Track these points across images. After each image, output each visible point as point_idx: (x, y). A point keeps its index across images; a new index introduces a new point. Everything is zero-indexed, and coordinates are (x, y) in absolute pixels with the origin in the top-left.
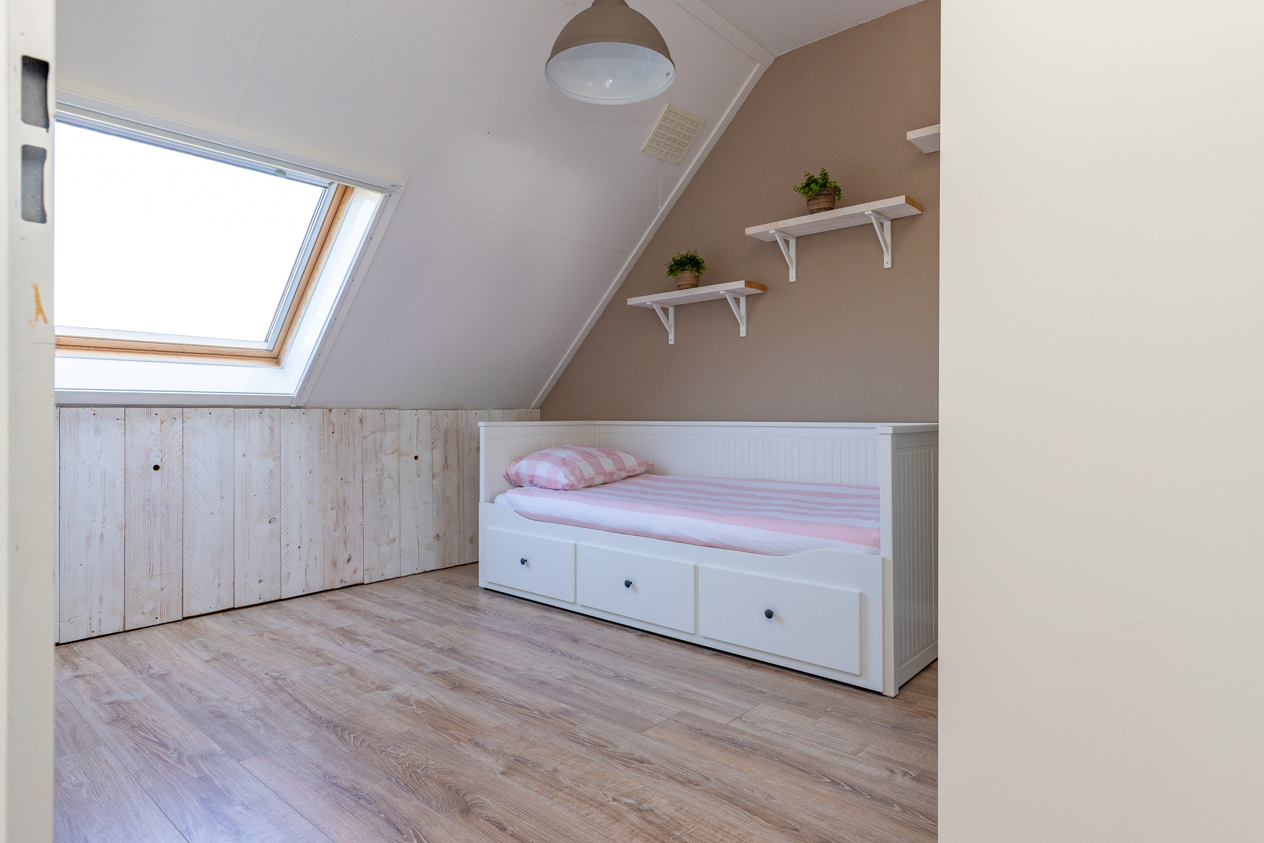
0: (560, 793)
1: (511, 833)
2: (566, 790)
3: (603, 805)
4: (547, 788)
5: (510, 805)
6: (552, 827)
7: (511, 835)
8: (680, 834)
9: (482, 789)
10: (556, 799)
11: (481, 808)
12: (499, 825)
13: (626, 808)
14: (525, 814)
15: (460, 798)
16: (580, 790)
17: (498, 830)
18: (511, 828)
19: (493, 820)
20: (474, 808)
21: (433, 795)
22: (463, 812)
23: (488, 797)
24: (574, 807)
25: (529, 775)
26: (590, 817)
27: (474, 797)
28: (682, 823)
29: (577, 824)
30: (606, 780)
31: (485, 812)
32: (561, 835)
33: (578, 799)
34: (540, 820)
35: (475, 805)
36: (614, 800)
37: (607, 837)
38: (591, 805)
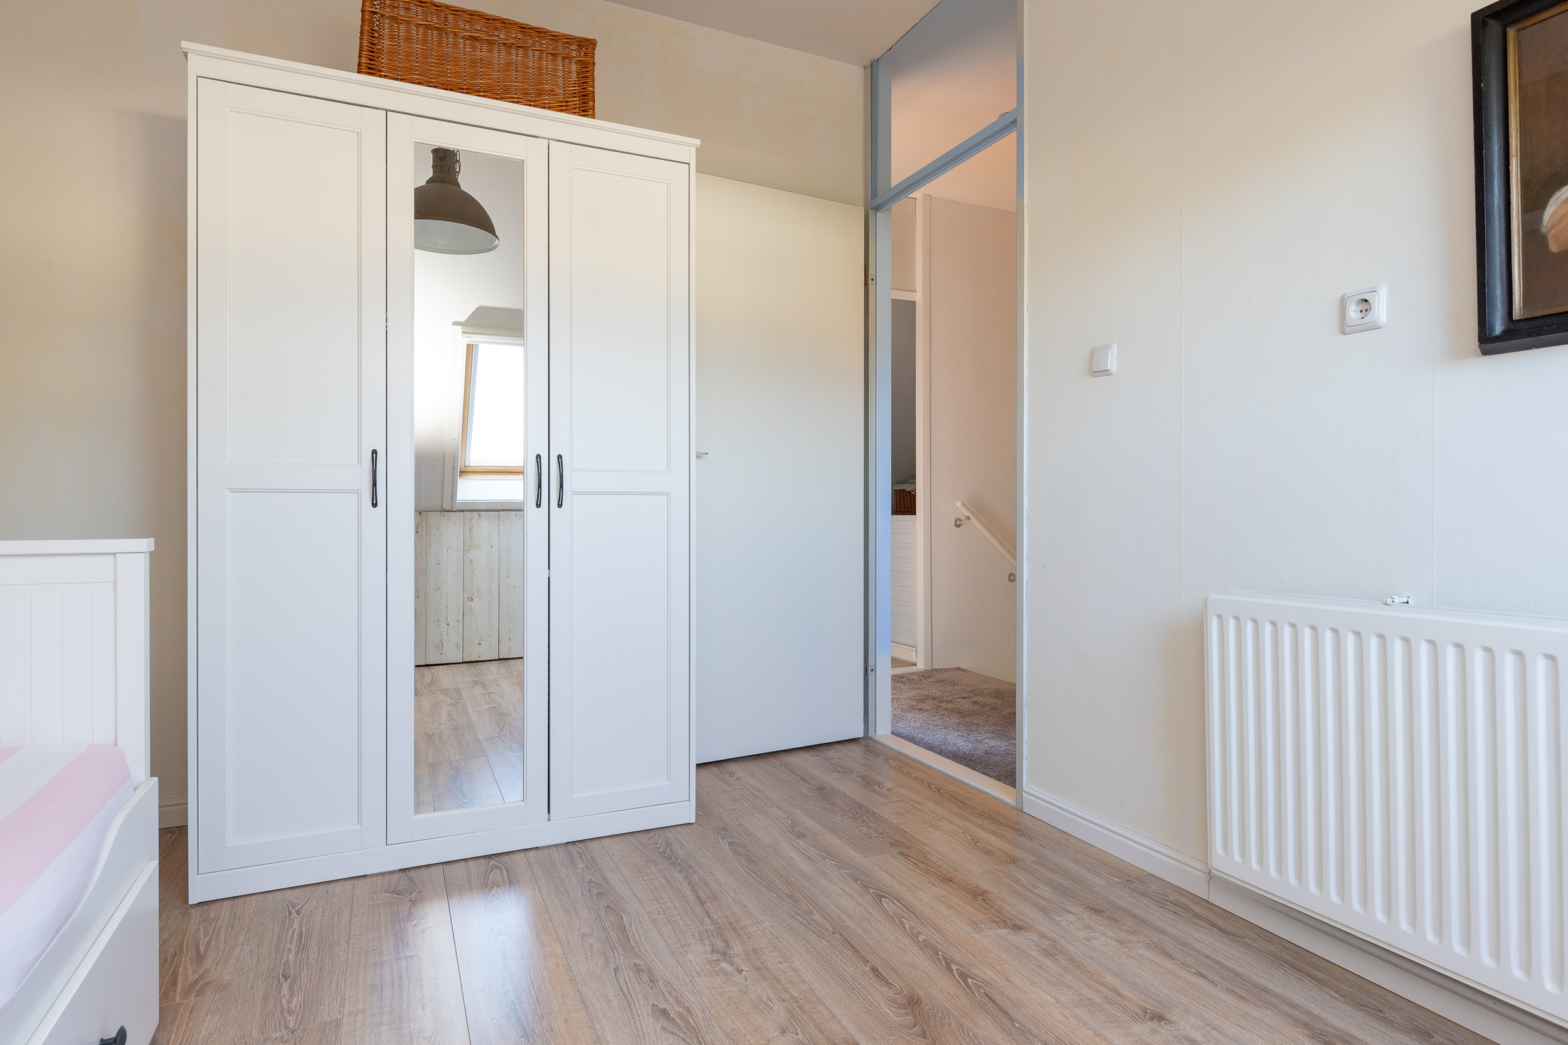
0: (796, 995)
1: (868, 964)
2: (786, 996)
3: (757, 969)
4: (807, 1007)
5: (860, 995)
6: (823, 960)
7: (868, 962)
8: (709, 926)
9: (891, 1027)
10: (805, 988)
11: (895, 1001)
12: (877, 975)
13: (737, 960)
14: (846, 979)
15: (920, 1022)
16: (769, 992)
17: (881, 970)
18: (866, 969)
19: (883, 983)
20: (904, 1003)
21: (957, 1039)
22: (917, 1001)
23: (884, 1013)
24: (789, 974)
25: (822, 1032)
26: (780, 959)
27: (902, 1018)
28: (697, 935)
29: (797, 956)
30: (730, 997)
31: (891, 994)
32: (819, 950)
33: (779, 983)
34: (833, 970)
35: (902, 1006)
36: (740, 971)
37: (777, 938)
38: (770, 971)
